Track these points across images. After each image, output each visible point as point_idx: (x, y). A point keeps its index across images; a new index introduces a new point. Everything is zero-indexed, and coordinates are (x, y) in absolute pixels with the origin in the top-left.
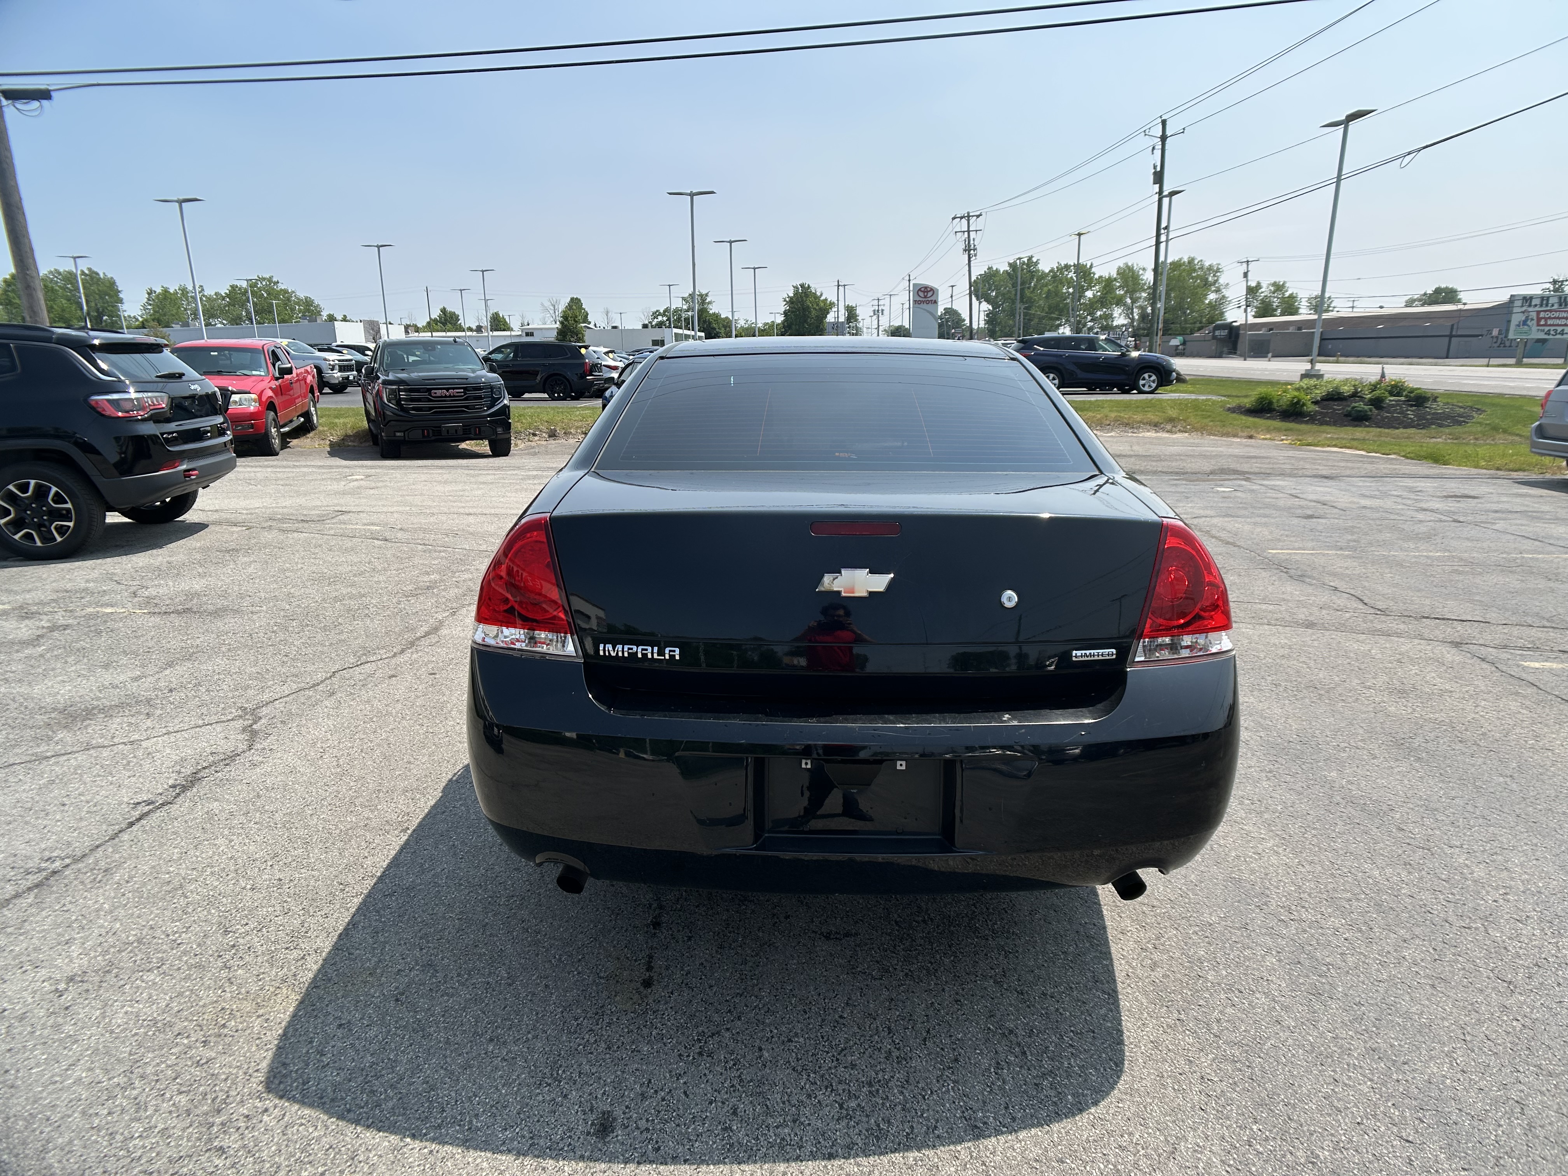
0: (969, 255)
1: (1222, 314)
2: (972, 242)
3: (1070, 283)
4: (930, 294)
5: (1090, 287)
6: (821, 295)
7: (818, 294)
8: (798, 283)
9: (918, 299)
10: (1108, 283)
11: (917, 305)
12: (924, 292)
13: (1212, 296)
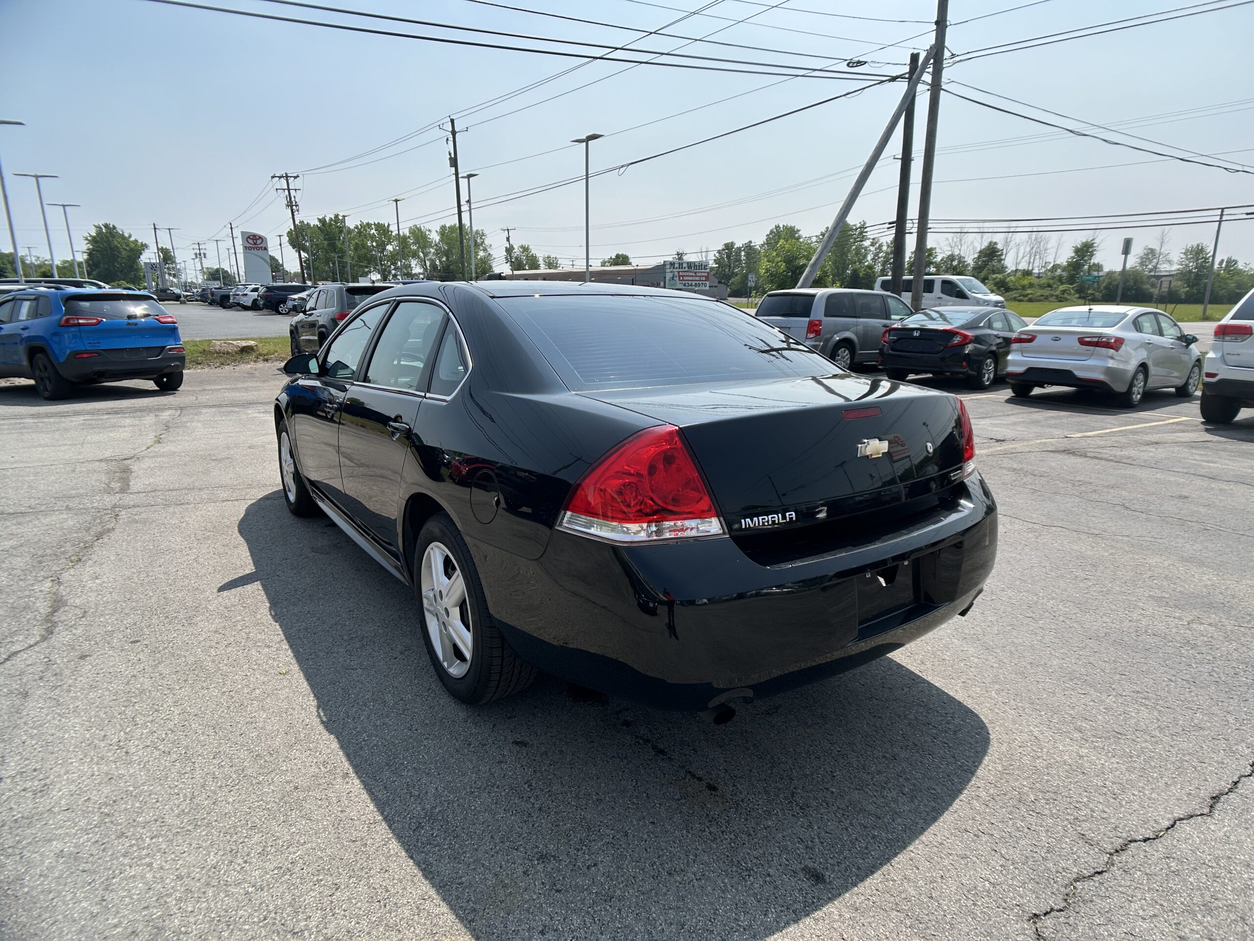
0: (292, 210)
1: (491, 267)
2: (293, 199)
3: (373, 237)
4: (259, 241)
5: (390, 243)
6: (130, 236)
7: (126, 235)
8: (101, 223)
9: (248, 245)
10: (402, 240)
11: (248, 251)
12: (253, 239)
13: (481, 254)
